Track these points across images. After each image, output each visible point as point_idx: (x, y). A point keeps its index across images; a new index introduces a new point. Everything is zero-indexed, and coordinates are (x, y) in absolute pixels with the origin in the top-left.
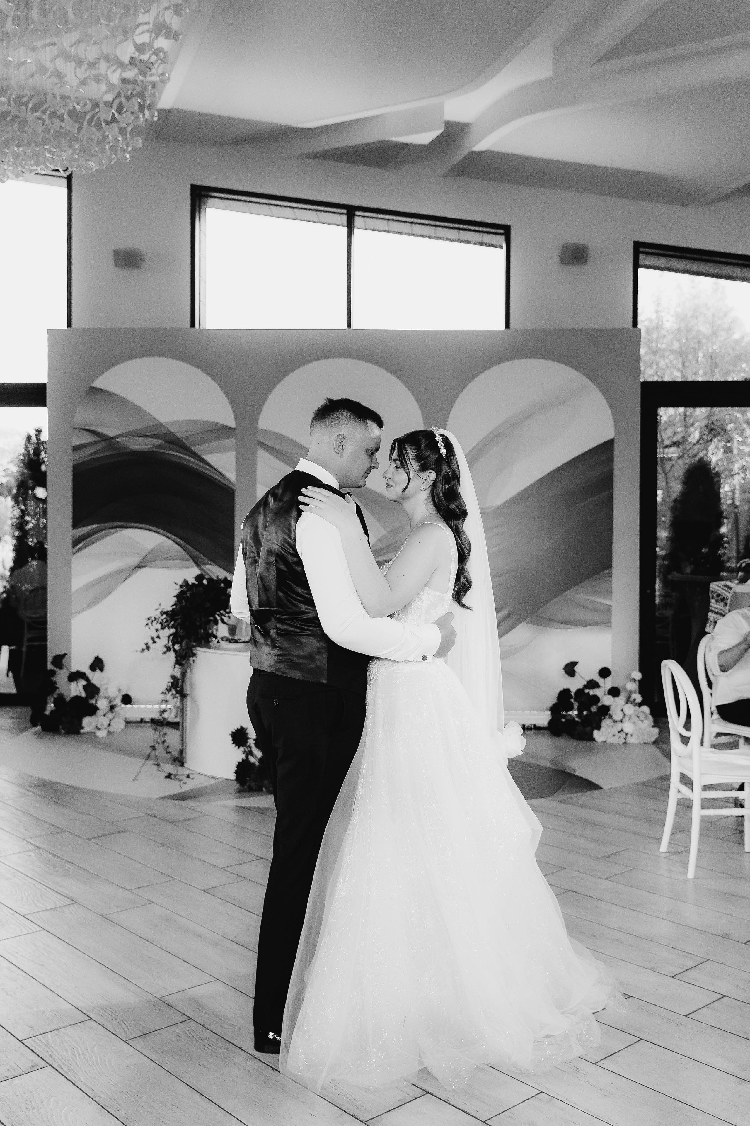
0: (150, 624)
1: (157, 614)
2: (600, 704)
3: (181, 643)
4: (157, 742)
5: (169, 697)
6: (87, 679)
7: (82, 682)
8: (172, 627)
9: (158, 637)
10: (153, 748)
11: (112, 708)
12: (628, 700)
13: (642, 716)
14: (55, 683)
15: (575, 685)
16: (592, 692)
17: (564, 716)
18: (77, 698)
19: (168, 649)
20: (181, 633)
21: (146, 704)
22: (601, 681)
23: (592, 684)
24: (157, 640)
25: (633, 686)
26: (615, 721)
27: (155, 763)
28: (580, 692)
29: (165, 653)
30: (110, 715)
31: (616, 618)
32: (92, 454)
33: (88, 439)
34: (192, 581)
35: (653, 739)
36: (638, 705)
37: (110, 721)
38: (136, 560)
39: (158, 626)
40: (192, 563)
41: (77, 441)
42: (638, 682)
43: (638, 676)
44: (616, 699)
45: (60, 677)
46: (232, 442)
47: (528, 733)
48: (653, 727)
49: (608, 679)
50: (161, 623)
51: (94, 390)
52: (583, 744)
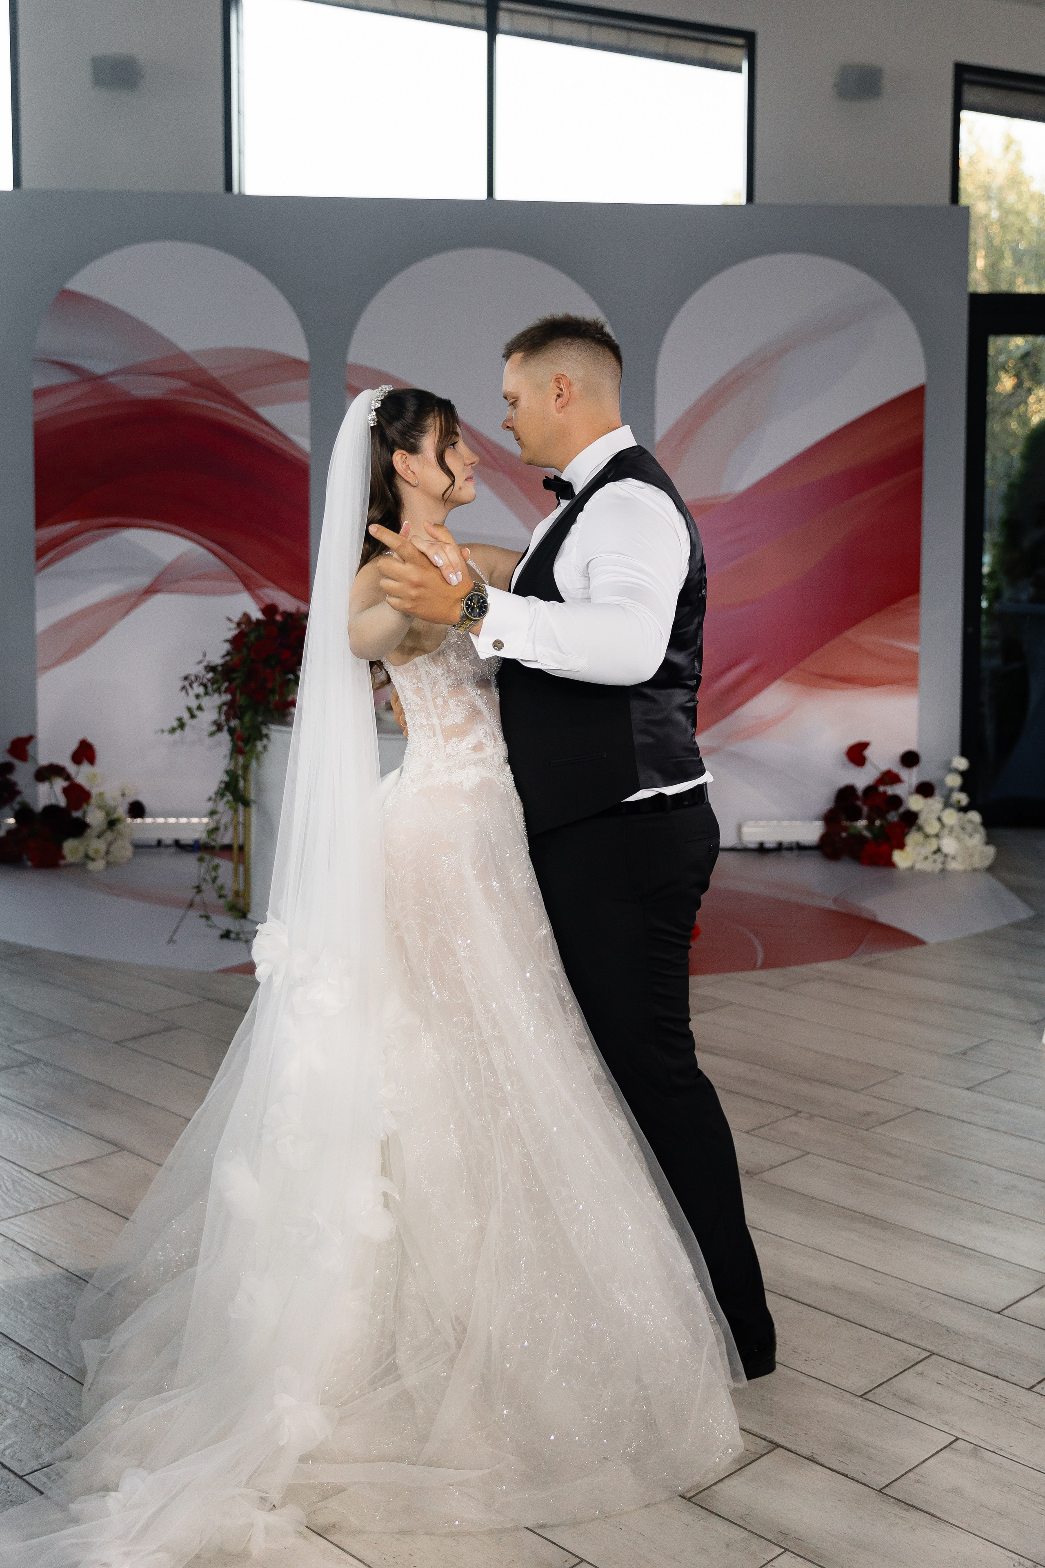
0: (188, 687)
1: (199, 669)
2: (902, 810)
3: (240, 718)
4: (205, 880)
5: (221, 806)
6: (67, 777)
7: (60, 784)
8: (226, 691)
9: (200, 708)
10: (199, 889)
11: (112, 824)
12: (947, 804)
13: (969, 827)
14: (14, 784)
15: (861, 779)
16: (890, 790)
17: (845, 829)
18: (51, 810)
19: (219, 728)
20: (242, 700)
21: (166, 815)
22: (904, 773)
23: (890, 778)
24: (197, 713)
25: (954, 781)
26: (927, 836)
27: (203, 913)
28: (871, 790)
29: (212, 734)
30: (109, 836)
31: (925, 673)
32: (68, 403)
33: (60, 377)
34: (256, 614)
35: (987, 863)
36: (964, 810)
37: (110, 844)
38: (145, 581)
39: (201, 690)
40: (239, 585)
41: (39, 382)
42: (963, 774)
43: (962, 763)
44: (930, 801)
45: (22, 775)
46: (303, 385)
47: (788, 855)
48: (988, 843)
49: (915, 770)
50: (205, 686)
51: (68, 297)
52: (880, 873)
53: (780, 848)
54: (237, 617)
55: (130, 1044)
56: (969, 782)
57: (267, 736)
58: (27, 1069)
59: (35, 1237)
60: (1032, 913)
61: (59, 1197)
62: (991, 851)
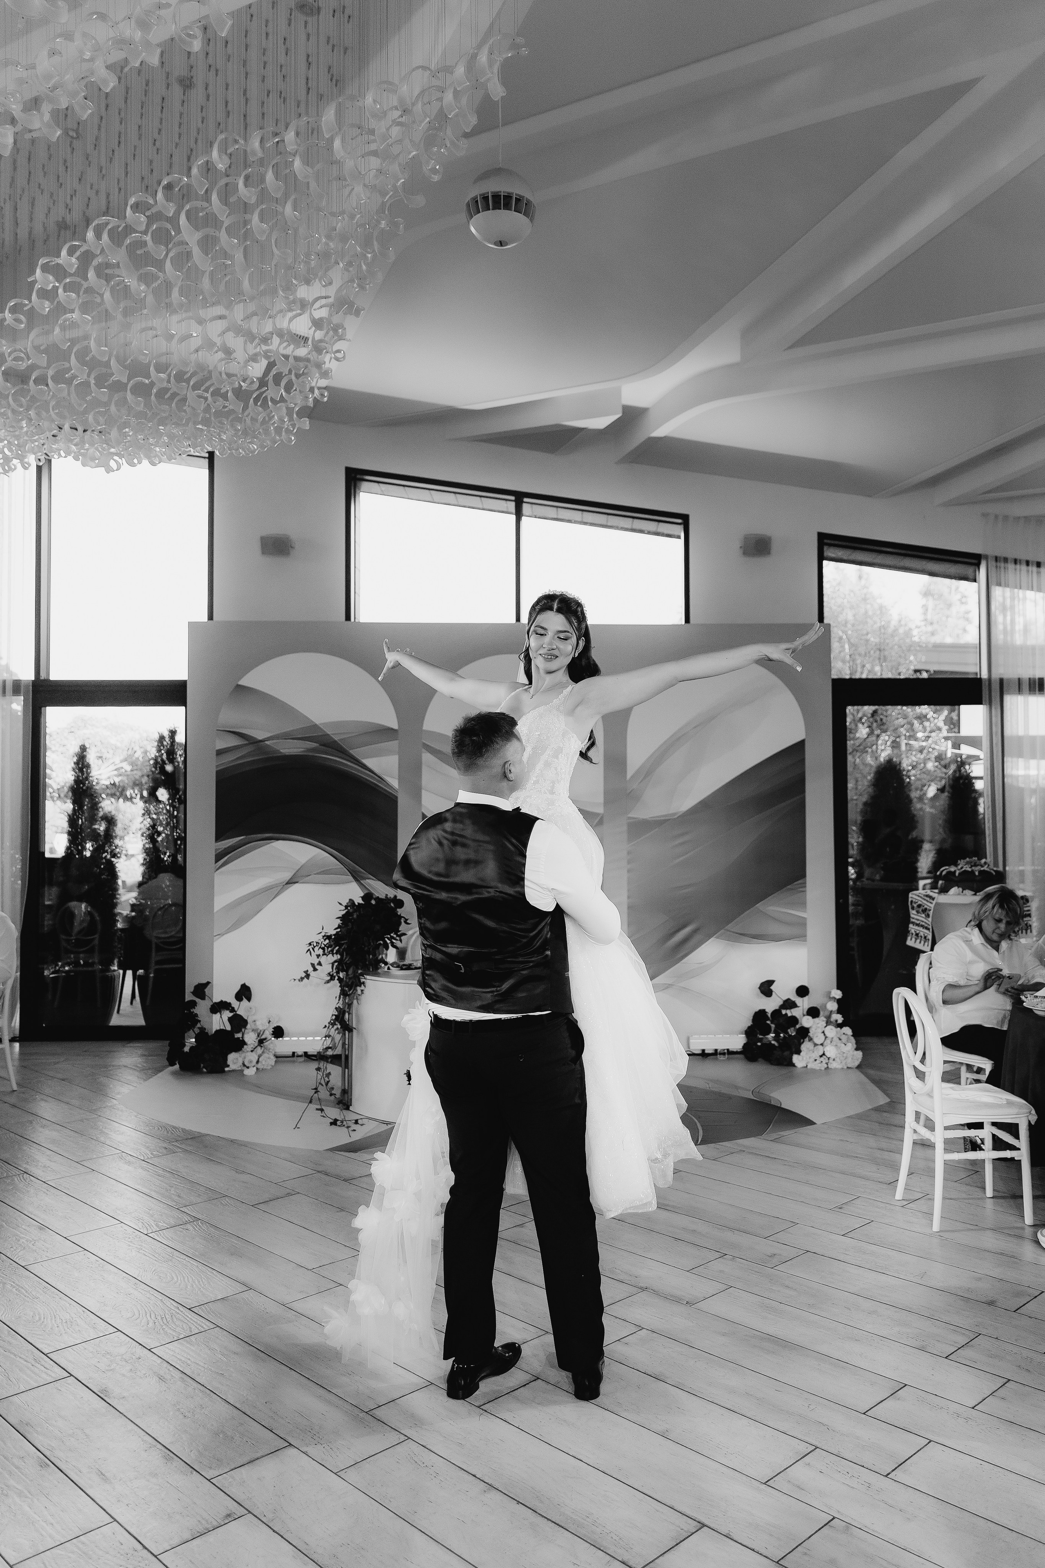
0: (311, 950)
1: (319, 938)
2: (798, 1026)
3: (347, 971)
4: (320, 1083)
5: (333, 1031)
6: (233, 1010)
7: (227, 1014)
8: (336, 953)
9: (320, 964)
10: (316, 1090)
11: (261, 1042)
12: (828, 1023)
13: (844, 1038)
14: (196, 1015)
15: (770, 1005)
16: (789, 1013)
17: (760, 1040)
18: (220, 1032)
19: (332, 978)
20: (347, 960)
21: (299, 1036)
22: (798, 1001)
23: (789, 1004)
24: (317, 967)
25: (833, 1006)
26: (816, 1045)
27: (319, 1107)
28: (776, 1013)
29: (328, 982)
30: (259, 1050)
31: (811, 931)
32: (238, 759)
33: (234, 742)
34: (358, 900)
35: (857, 1063)
36: (840, 1026)
37: (259, 1057)
38: (287, 876)
39: (321, 952)
40: (351, 878)
41: (221, 745)
42: (839, 1001)
43: (838, 994)
44: (816, 1020)
45: (202, 1009)
46: (394, 744)
47: (722, 1058)
48: (857, 1049)
49: (806, 998)
50: (323, 949)
51: (240, 689)
52: (784, 1071)
53: (716, 1053)
54: (345, 902)
55: (261, 1206)
56: (843, 1006)
57: (364, 983)
58: (189, 1226)
59: (183, 1359)
60: (888, 1100)
61: (202, 1327)
62: (859, 1054)
